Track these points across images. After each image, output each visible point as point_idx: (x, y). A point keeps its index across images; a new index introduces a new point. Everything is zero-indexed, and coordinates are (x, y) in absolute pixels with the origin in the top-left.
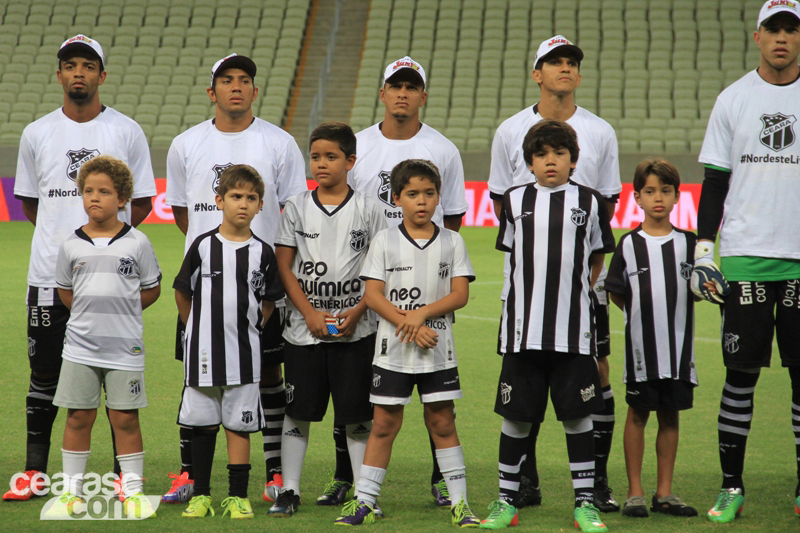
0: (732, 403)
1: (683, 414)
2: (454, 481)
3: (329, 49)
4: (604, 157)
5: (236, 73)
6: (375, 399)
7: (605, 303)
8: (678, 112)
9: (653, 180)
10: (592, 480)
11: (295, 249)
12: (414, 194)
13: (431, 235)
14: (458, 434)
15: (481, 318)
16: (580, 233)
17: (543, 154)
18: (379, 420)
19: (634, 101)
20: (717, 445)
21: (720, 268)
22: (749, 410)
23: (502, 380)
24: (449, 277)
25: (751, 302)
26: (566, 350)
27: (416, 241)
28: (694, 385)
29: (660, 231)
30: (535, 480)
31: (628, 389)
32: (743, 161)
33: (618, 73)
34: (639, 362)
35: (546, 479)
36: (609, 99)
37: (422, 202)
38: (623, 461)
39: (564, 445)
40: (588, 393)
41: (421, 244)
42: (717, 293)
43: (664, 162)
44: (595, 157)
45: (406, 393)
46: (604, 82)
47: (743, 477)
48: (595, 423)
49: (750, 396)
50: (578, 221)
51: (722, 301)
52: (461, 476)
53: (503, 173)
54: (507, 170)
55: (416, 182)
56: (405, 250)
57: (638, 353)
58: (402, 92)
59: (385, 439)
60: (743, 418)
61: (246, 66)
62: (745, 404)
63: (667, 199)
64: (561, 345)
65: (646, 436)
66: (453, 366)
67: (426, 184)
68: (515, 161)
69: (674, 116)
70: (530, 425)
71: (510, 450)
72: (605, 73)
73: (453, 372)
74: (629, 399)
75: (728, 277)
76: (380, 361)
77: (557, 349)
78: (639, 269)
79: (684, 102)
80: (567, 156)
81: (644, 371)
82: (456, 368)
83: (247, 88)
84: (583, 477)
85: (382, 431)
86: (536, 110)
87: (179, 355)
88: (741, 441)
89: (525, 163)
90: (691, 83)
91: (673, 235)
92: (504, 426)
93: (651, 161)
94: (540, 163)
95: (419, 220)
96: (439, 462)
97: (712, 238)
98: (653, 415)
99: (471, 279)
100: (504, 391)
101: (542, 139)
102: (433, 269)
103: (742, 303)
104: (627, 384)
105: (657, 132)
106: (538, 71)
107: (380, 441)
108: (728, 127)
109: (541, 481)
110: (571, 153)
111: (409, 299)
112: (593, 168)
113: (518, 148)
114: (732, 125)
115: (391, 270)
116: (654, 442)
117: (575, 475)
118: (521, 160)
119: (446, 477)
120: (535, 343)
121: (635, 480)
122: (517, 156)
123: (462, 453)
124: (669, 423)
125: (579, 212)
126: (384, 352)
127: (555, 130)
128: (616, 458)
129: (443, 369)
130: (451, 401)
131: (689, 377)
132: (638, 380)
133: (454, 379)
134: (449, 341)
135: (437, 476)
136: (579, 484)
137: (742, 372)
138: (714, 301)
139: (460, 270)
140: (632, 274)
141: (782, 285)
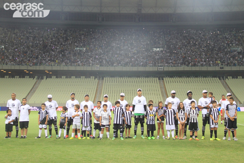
0: (135, 127)
2: (108, 135)
3: (98, 94)
5: (87, 96)
6: (101, 127)
9: (128, 106)
11: (95, 113)
13: (106, 111)
16: (120, 112)
18: (102, 129)
22: (137, 128)
24: (108, 115)
25: (137, 117)
28: (131, 125)
30: (117, 135)
32: (136, 104)
36: (127, 99)
37: (105, 108)
40: (121, 127)
45: (104, 127)
47: (136, 134)
48: (122, 129)
51: (134, 117)
55: (105, 106)
58: (106, 98)
61: (88, 96)
71: (114, 132)
75: (135, 115)
76: (102, 124)
77: (118, 123)
78: (126, 115)
79: (131, 99)
80: (119, 104)
83: (88, 98)
87: (82, 124)
88: (136, 131)
91: (129, 111)
92: (114, 130)
94: (117, 105)
97: (133, 111)
101: (117, 103)
107: (102, 131)
111: (104, 118)
114: (135, 101)
120: (115, 123)
121: (126, 135)
124: (129, 129)
125: (120, 110)
136: (121, 135)
137: (136, 124)
141: (140, 116)
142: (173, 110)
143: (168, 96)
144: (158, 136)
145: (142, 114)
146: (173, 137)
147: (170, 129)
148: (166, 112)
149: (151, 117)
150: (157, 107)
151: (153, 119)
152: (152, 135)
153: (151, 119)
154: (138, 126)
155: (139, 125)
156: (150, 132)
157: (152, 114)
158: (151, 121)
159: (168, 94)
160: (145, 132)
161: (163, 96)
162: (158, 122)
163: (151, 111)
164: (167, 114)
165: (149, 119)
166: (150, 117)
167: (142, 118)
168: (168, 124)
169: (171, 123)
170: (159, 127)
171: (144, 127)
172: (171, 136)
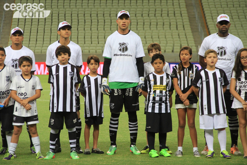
0: (113, 122)
1: (100, 126)
2: (37, 146)
3: (1, 25)
4: (78, 55)
6: (14, 124)
7: (79, 96)
8: (100, 42)
9: (92, 61)
10: (75, 145)
12: (24, 66)
13: (30, 78)
14: (38, 133)
15: (45, 100)
16: (72, 79)
17: (61, 55)
18: (15, 130)
19: (88, 39)
20: (109, 134)
21: (109, 85)
22: (117, 124)
23: (51, 118)
24: (35, 90)
25: (117, 94)
26: (69, 111)
27: (26, 79)
28: (103, 118)
29: (94, 75)
31: (85, 119)
32: (114, 56)
33: (83, 31)
34: (88, 112)
35: (63, 145)
37: (26, 68)
38: (84, 139)
39: (68, 135)
40: (75, 121)
41: (27, 80)
42: (108, 92)
43: (95, 56)
44: (75, 55)
45: (23, 122)
46: (79, 34)
47: (116, 142)
48: (76, 129)
49: (118, 120)
50: (71, 75)
51: (109, 94)
52: (39, 145)
53: (50, 60)
54: (51, 59)
55: (25, 63)
56: (22, 82)
57: (88, 109)
58: (17, 37)
59: (17, 135)
60: (116, 126)
62: (116, 122)
63: (96, 66)
64: (68, 110)
65: (90, 132)
66: (36, 114)
67: (28, 63)
68: (53, 56)
69: (98, 43)
70: (58, 130)
71: (53, 137)
72: (80, 31)
73: (37, 116)
74: (86, 122)
75: (111, 88)
76: (15, 113)
77: (67, 111)
78: (88, 86)
80: (67, 55)
81: (89, 114)
82: (37, 115)
84: (73, 144)
85: (16, 133)
86: (59, 42)
88: (115, 132)
89: (56, 57)
90: (103, 34)
91: (98, 76)
93: (92, 56)
94: (60, 57)
95: (26, 73)
96: (33, 141)
97: (107, 77)
98: (92, 126)
99: (41, 90)
100: (52, 121)
101: (60, 51)
102: (30, 88)
103: (115, 95)
104: (85, 118)
105: (94, 48)
106: (59, 31)
107: (16, 136)
108: (110, 46)
109: (61, 146)
110: (68, 54)
111: (23, 96)
112: (75, 58)
113: (54, 53)
114: (111, 46)
115: (18, 88)
116: (93, 134)
117: (71, 143)
118: (55, 57)
119: (35, 145)
120: (61, 109)
121: (87, 144)
122: (54, 55)
123: (39, 138)
124: (96, 128)
125: (71, 73)
126: (16, 111)
127: (63, 48)
128: (82, 138)
129: (33, 115)
130: (36, 124)
131: (101, 116)
132: (88, 116)
133: (37, 118)
134: (35, 107)
135: (32, 145)
136: (72, 146)
137: (115, 114)
138: (107, 95)
139: (38, 87)
140: (86, 87)
141: (125, 89)
142: (221, 71)
143: (210, 29)
144: (180, 148)
145: (132, 86)
146: (223, 149)
147: (211, 128)
148: (201, 78)
149: (158, 92)
150: (176, 64)
151: (164, 99)
152: (163, 145)
153: (157, 99)
154: (120, 118)
155: (124, 115)
156: (157, 135)
157: (161, 83)
158: (157, 106)
159: (209, 23)
160: (142, 136)
161: (194, 30)
162: (180, 106)
163: (158, 77)
164: (202, 83)
165: (151, 98)
166: (155, 92)
167: (131, 95)
168: (206, 112)
169: (213, 111)
170: (182, 122)
171: (138, 121)
172: (217, 146)
